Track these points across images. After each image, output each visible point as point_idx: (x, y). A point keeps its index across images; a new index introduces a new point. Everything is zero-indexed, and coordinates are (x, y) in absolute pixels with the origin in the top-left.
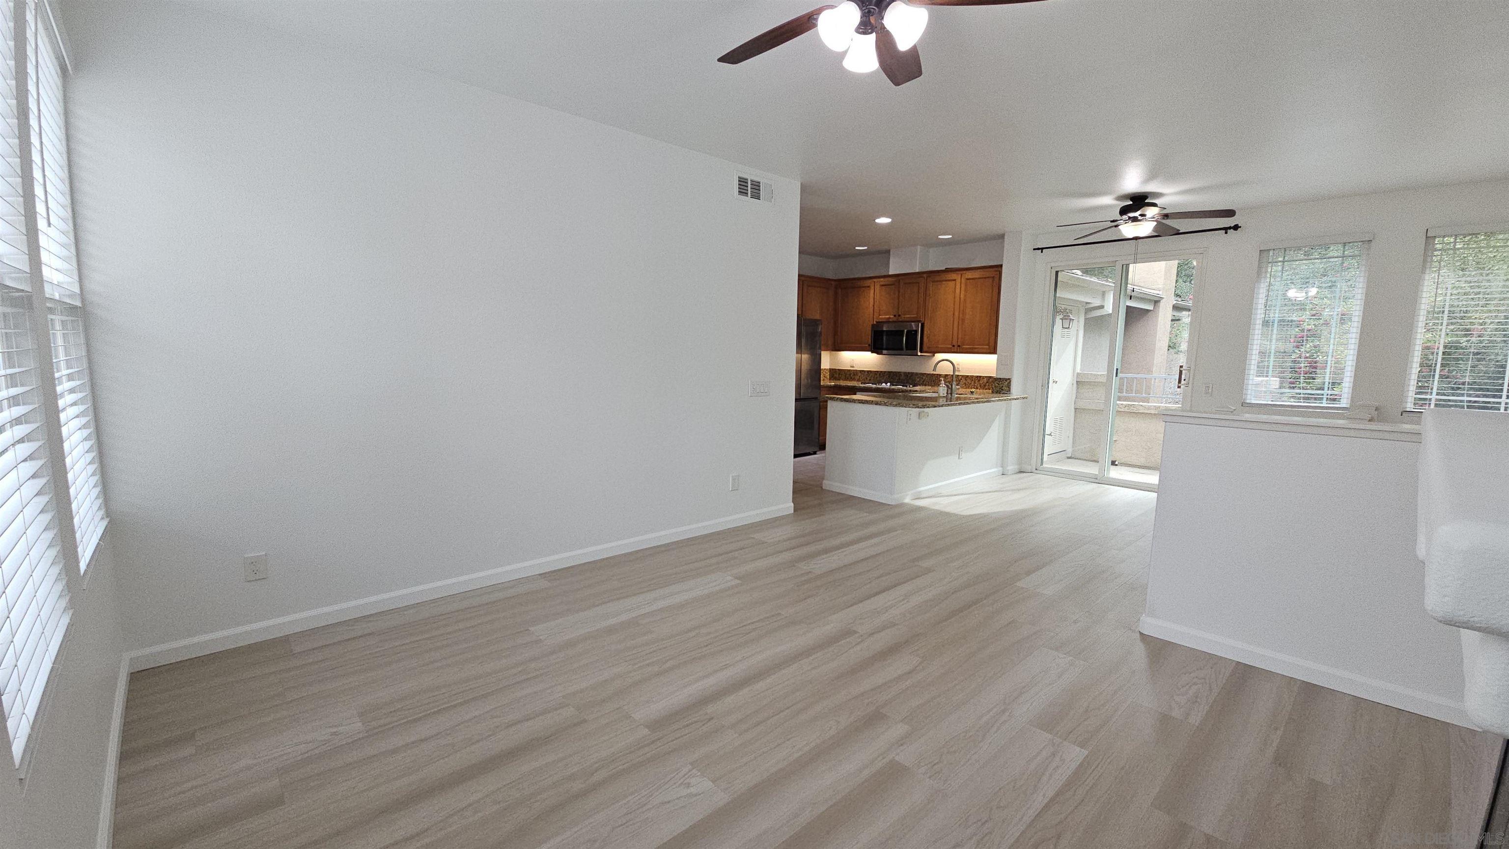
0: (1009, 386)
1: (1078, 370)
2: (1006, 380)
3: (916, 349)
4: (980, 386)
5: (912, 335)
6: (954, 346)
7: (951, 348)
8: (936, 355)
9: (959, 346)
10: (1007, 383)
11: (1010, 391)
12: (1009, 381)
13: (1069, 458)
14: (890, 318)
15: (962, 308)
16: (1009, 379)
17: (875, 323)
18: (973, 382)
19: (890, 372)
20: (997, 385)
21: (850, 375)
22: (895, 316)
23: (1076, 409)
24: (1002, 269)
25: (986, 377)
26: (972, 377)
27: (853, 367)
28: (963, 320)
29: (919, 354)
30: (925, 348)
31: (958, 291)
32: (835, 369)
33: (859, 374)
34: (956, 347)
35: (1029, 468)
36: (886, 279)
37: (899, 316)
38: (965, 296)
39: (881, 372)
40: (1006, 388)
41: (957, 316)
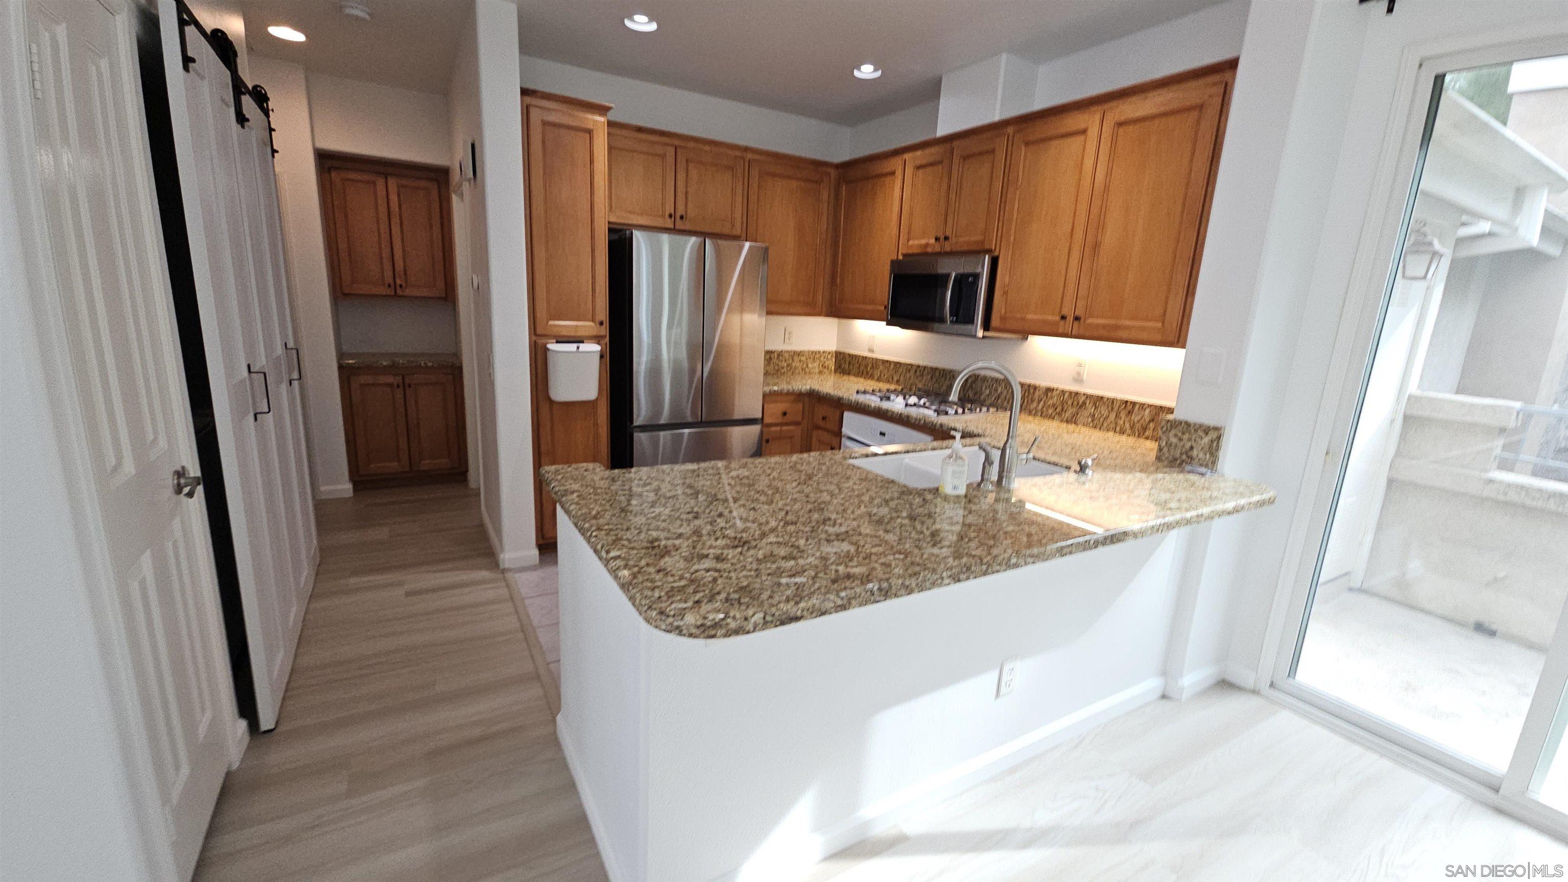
0: (1214, 449)
1: (1413, 388)
2: (1207, 430)
3: (971, 320)
4: (1132, 427)
5: (966, 284)
6: (1063, 318)
7: (1056, 324)
8: (1031, 338)
9: (1077, 319)
10: (1206, 440)
11: (1214, 463)
12: (1213, 435)
13: (1351, 589)
14: (927, 245)
15: (1095, 210)
16: (1216, 429)
17: (901, 257)
18: (1113, 416)
19: (934, 370)
20: (1174, 440)
21: (866, 366)
22: (937, 239)
23: (1391, 482)
24: (1234, 79)
25: (1150, 406)
26: (1113, 401)
27: (871, 350)
28: (1096, 246)
29: (980, 333)
30: (995, 321)
31: (1089, 163)
32: (844, 353)
33: (881, 367)
34: (1070, 319)
35: (1245, 677)
36: (928, 151)
37: (946, 238)
38: (1109, 173)
39: (919, 366)
40: (1201, 455)
41: (1079, 235)
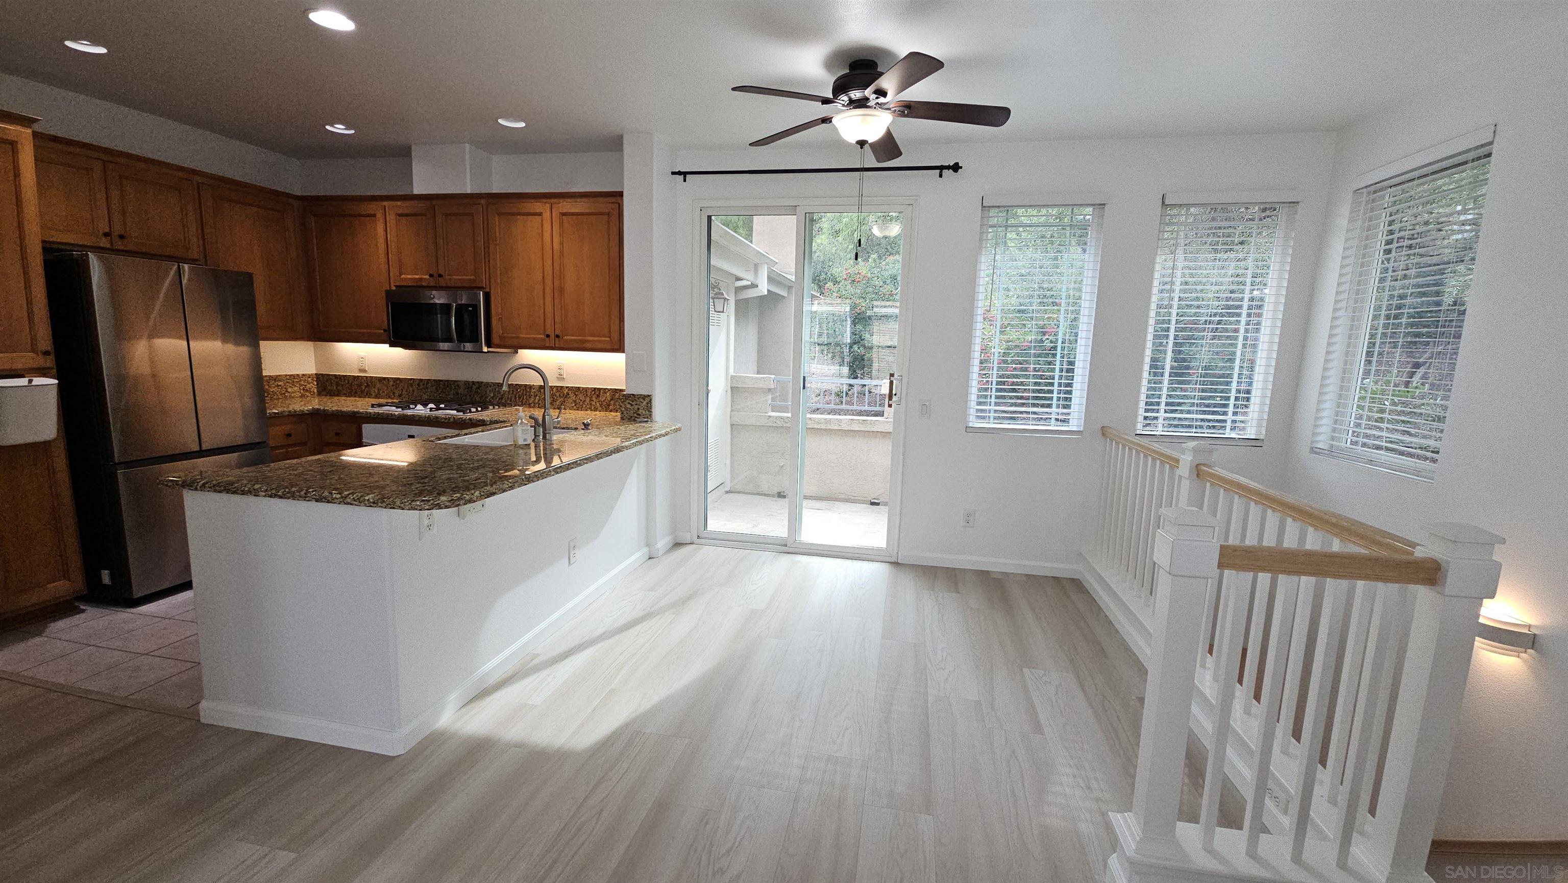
0: (649, 409)
1: (732, 372)
2: (644, 397)
3: (475, 339)
4: (601, 405)
5: (467, 312)
6: (548, 336)
7: (543, 340)
8: (519, 351)
9: (558, 336)
10: (645, 403)
11: (651, 415)
12: (647, 400)
13: (727, 492)
14: (421, 279)
15: (557, 267)
16: (649, 396)
17: (394, 288)
18: (588, 399)
19: (437, 382)
20: (629, 406)
21: (360, 385)
22: (431, 276)
23: (732, 425)
24: (622, 200)
25: (609, 390)
26: (586, 389)
27: (365, 371)
28: (562, 290)
29: (485, 349)
30: (495, 339)
31: (547, 236)
32: (329, 375)
33: (378, 385)
34: (552, 336)
35: (687, 537)
36: (408, 203)
37: (440, 276)
38: (562, 244)
39: (421, 380)
40: (644, 412)
41: (549, 281)
